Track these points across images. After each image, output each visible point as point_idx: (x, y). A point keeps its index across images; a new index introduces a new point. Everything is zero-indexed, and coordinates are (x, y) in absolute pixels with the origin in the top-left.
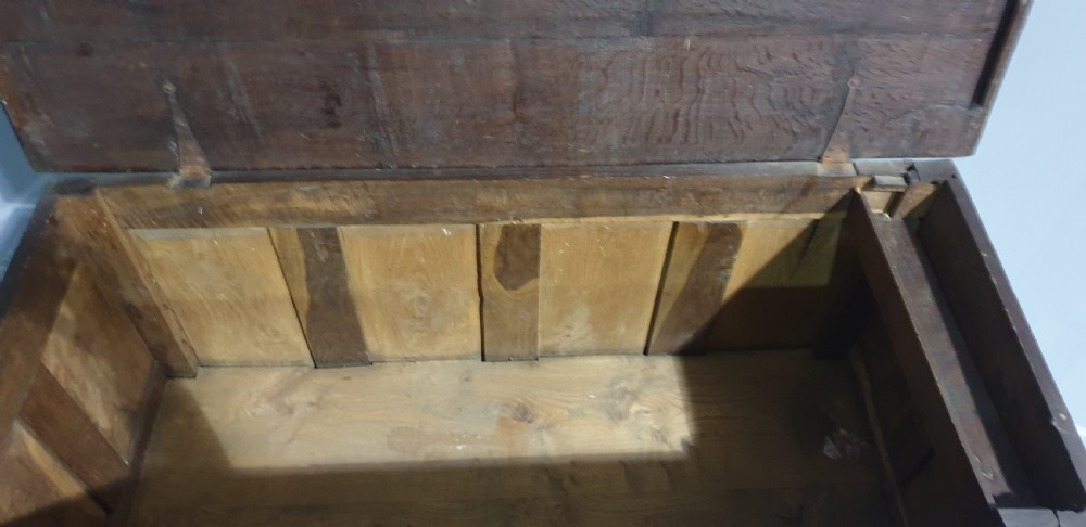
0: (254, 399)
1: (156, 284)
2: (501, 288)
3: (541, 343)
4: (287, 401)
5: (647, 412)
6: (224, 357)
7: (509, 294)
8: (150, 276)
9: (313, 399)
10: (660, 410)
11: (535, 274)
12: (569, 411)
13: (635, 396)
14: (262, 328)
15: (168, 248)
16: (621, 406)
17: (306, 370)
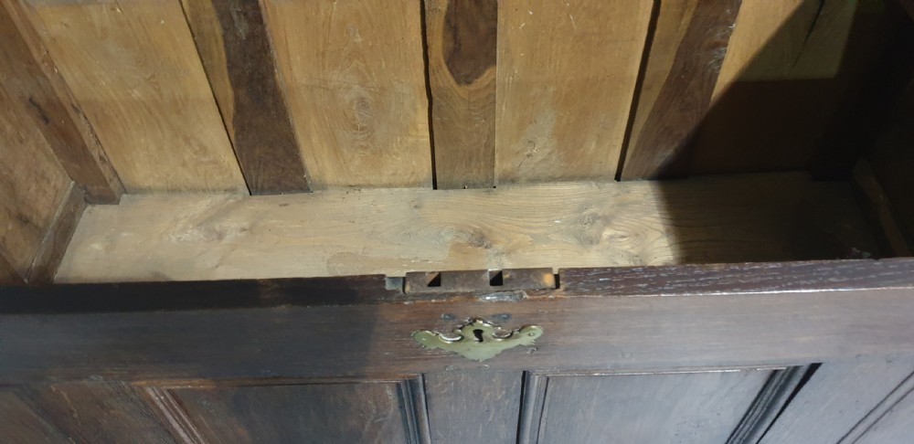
0: (180, 225)
1: (59, 74)
2: (452, 81)
3: (500, 167)
4: (217, 227)
5: (623, 237)
6: (149, 183)
7: (462, 91)
8: (52, 65)
9: (246, 225)
10: (637, 235)
11: (492, 61)
12: (532, 236)
13: (607, 221)
14: (187, 140)
15: (66, 20)
16: (591, 231)
17: (240, 197)
